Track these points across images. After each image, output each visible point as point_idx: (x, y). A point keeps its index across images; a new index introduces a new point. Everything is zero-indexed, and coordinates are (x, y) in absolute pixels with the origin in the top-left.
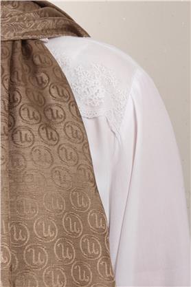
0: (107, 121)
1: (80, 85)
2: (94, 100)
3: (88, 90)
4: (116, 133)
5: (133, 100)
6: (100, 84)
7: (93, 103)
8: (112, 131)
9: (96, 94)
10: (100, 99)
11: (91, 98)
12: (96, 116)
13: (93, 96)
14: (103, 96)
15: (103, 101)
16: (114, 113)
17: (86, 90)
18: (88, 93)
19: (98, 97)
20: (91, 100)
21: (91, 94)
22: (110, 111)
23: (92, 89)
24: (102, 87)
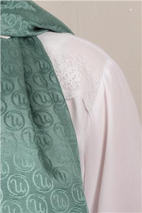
0: (83, 101)
1: (60, 72)
2: (72, 84)
3: (67, 76)
6: (76, 71)
7: (71, 86)
8: (86, 109)
9: (73, 79)
10: (76, 83)
11: (69, 82)
12: (73, 97)
13: (71, 80)
14: (80, 80)
15: (79, 84)
16: (89, 95)
17: (65, 76)
18: (66, 78)
19: (75, 81)
20: (69, 84)
21: (69, 79)
22: (86, 92)
23: (70, 74)
24: (79, 72)
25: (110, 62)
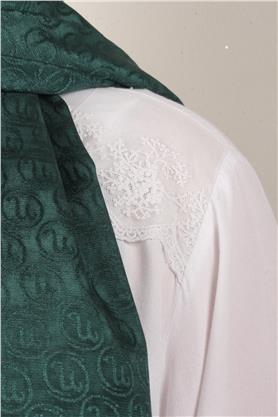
0: (163, 249)
1: (117, 177)
2: (141, 208)
4: (179, 274)
5: (214, 209)
6: (154, 177)
7: (140, 213)
8: (170, 268)
9: (145, 196)
10: (151, 206)
11: (136, 203)
12: (142, 238)
13: (139, 200)
14: (159, 202)
15: (157, 210)
16: (178, 236)
17: (127, 189)
18: (129, 193)
19: (149, 203)
20: (135, 207)
21: (137, 196)
22: (170, 230)
23: (138, 185)
24: (159, 182)
25: (231, 160)
